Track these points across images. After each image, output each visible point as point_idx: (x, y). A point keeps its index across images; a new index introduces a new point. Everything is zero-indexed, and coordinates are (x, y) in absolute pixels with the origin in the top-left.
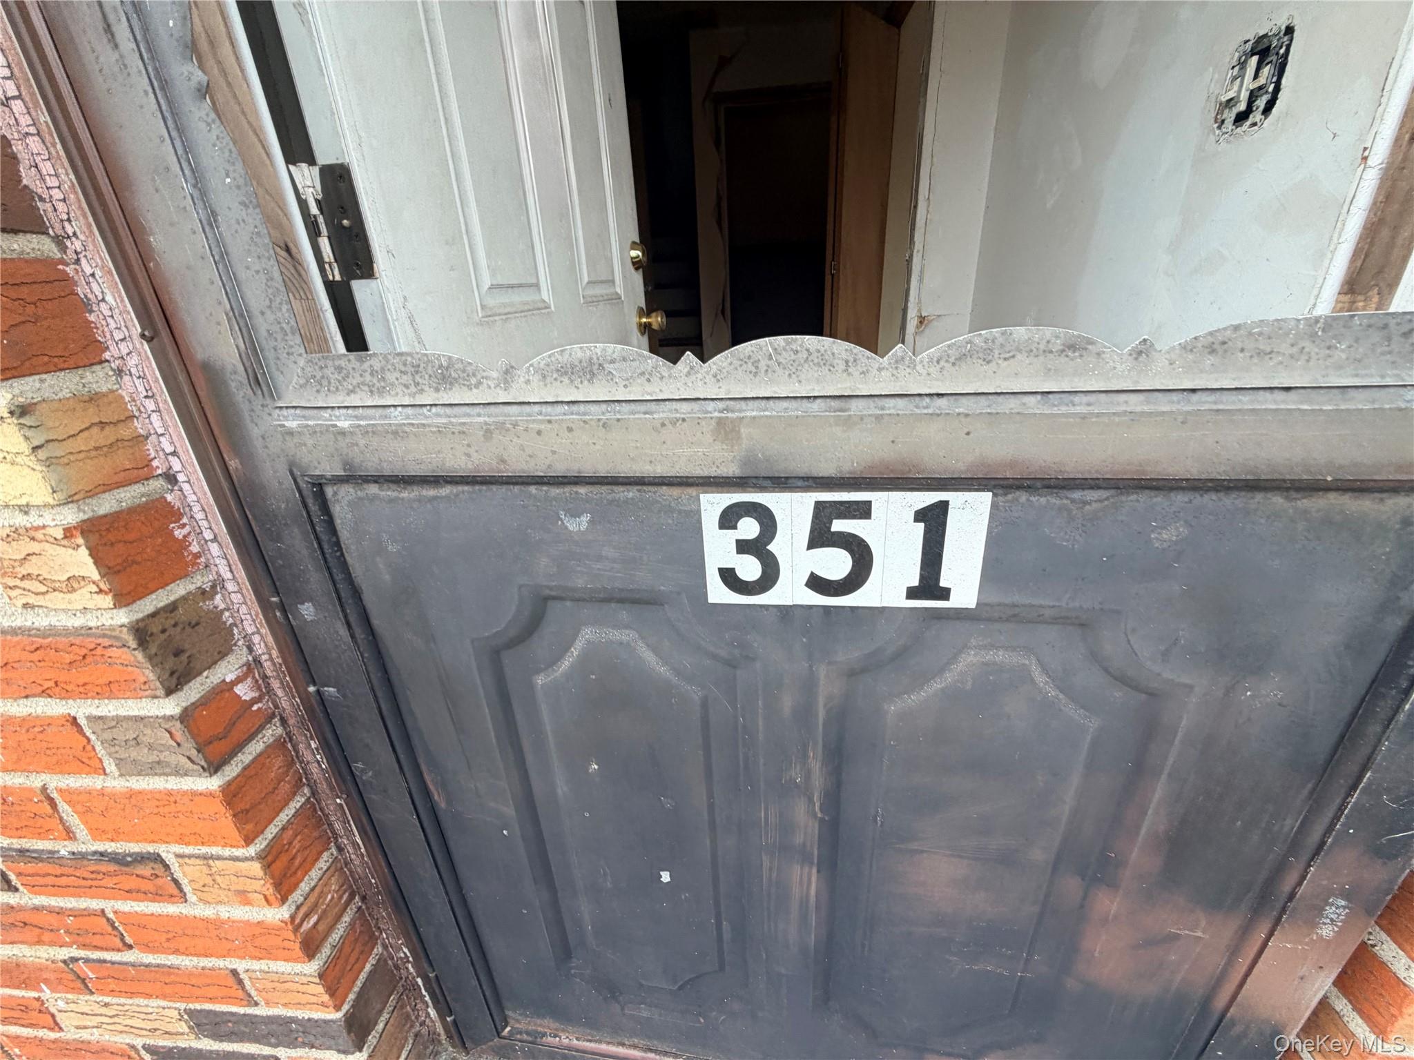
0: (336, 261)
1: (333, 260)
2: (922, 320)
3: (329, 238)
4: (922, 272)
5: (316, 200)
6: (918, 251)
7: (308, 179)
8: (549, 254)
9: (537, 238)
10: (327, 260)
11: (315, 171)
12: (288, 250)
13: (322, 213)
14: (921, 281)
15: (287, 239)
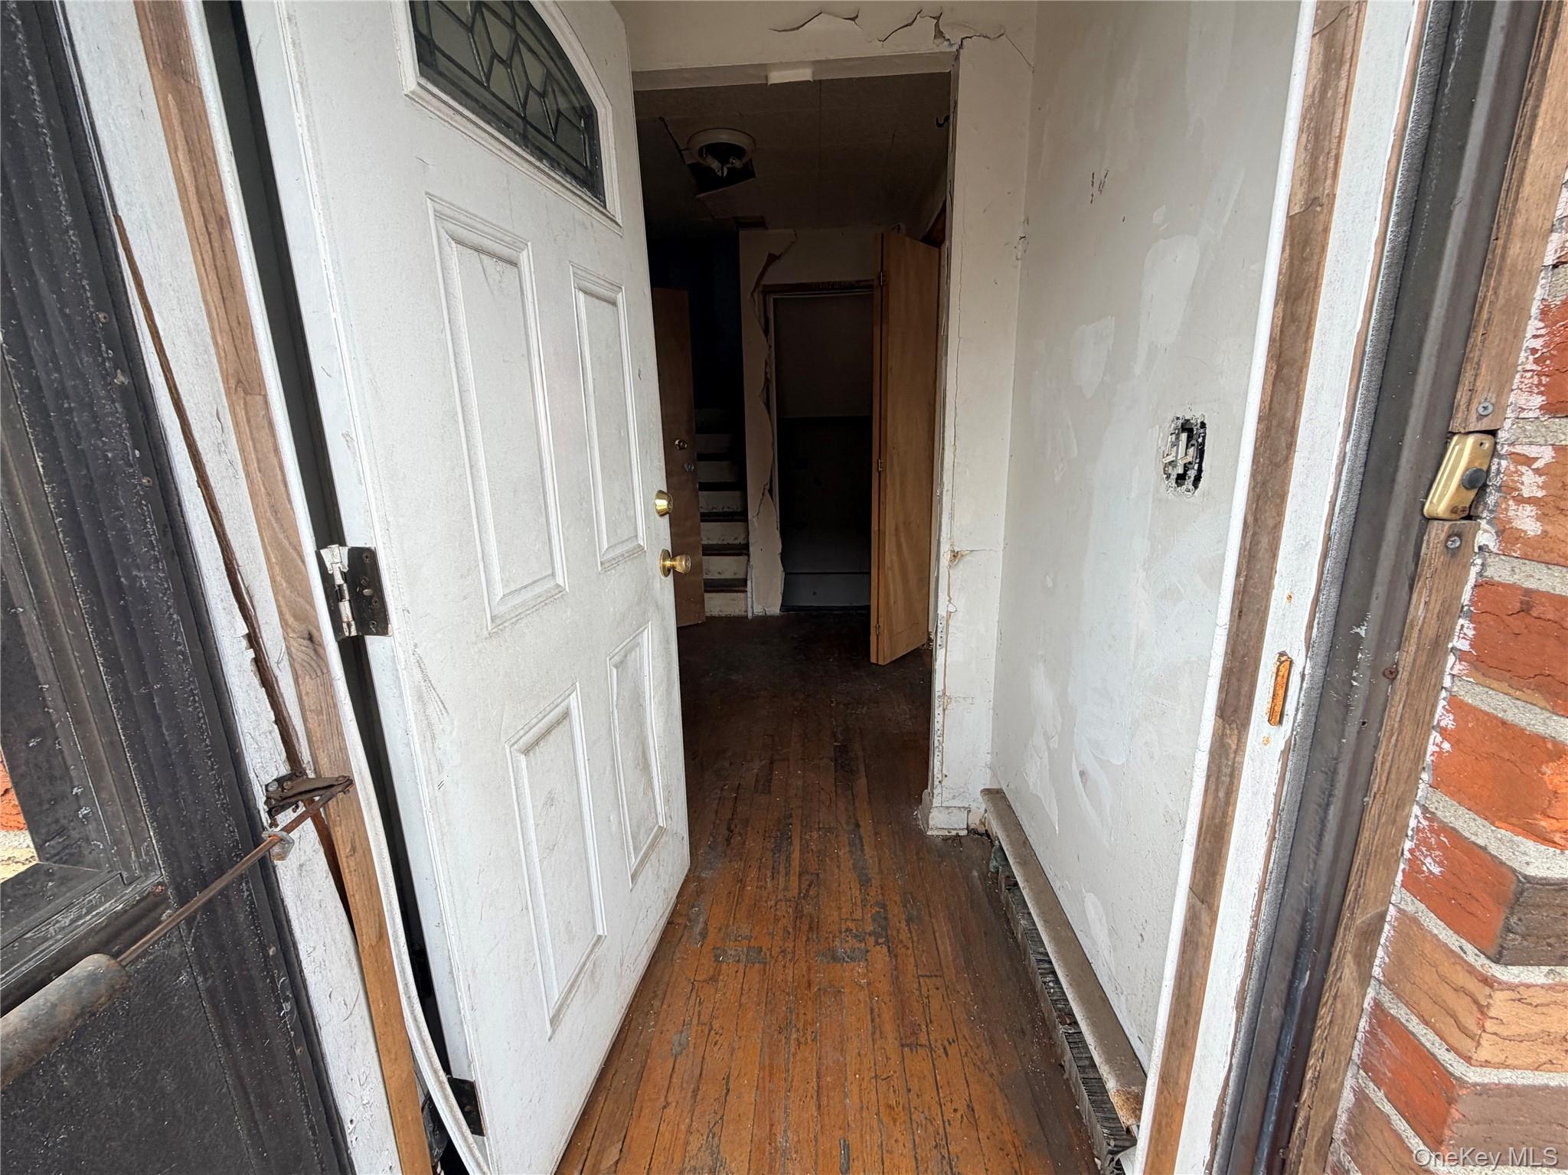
0: (354, 619)
1: (351, 619)
2: (955, 555)
3: (349, 601)
4: (952, 509)
5: (342, 572)
6: (947, 491)
7: (337, 559)
8: (566, 540)
9: (555, 530)
10: (345, 620)
11: (345, 551)
12: (311, 638)
13: (346, 582)
14: (952, 517)
15: (311, 628)
